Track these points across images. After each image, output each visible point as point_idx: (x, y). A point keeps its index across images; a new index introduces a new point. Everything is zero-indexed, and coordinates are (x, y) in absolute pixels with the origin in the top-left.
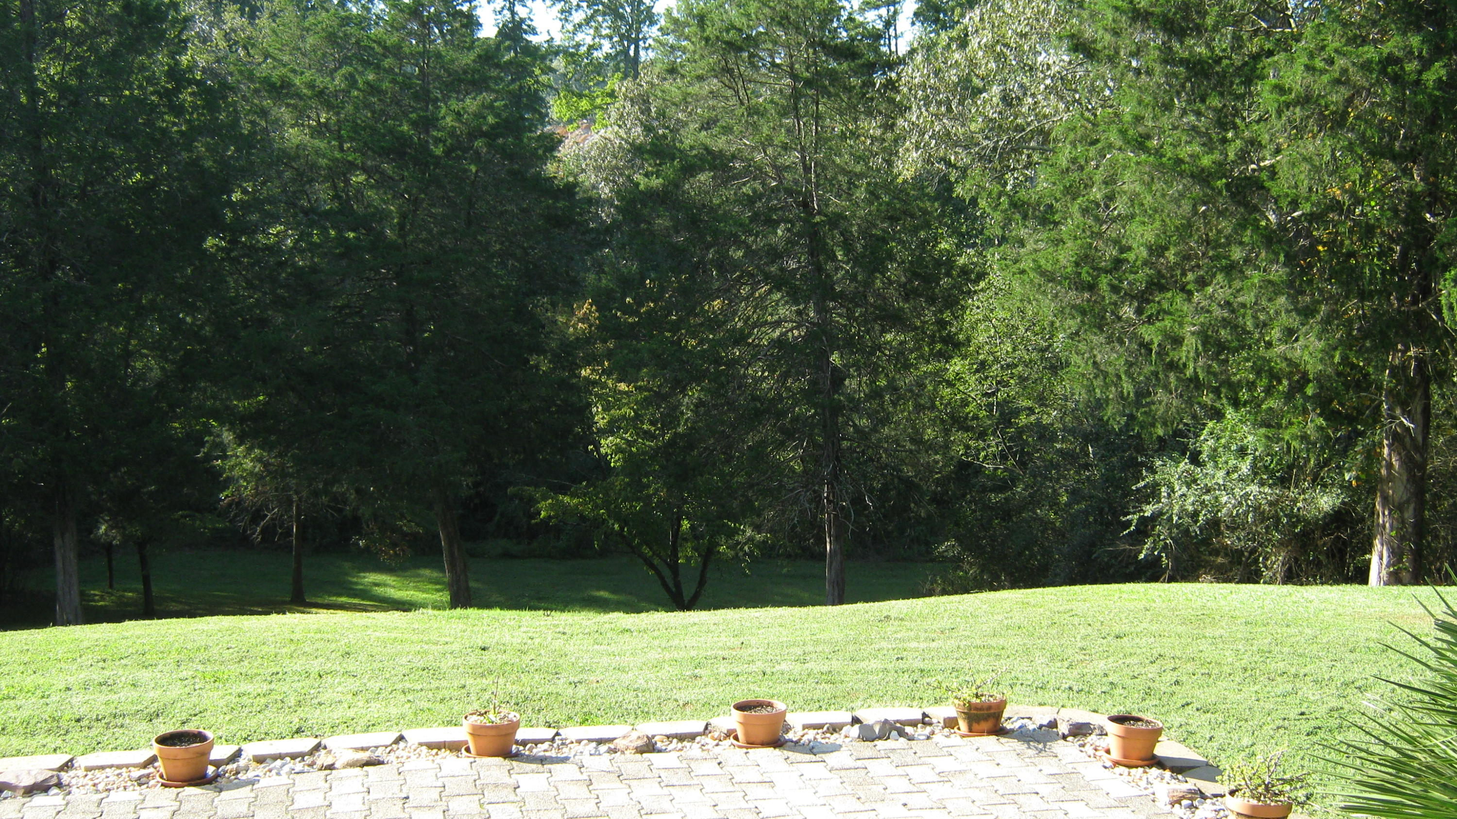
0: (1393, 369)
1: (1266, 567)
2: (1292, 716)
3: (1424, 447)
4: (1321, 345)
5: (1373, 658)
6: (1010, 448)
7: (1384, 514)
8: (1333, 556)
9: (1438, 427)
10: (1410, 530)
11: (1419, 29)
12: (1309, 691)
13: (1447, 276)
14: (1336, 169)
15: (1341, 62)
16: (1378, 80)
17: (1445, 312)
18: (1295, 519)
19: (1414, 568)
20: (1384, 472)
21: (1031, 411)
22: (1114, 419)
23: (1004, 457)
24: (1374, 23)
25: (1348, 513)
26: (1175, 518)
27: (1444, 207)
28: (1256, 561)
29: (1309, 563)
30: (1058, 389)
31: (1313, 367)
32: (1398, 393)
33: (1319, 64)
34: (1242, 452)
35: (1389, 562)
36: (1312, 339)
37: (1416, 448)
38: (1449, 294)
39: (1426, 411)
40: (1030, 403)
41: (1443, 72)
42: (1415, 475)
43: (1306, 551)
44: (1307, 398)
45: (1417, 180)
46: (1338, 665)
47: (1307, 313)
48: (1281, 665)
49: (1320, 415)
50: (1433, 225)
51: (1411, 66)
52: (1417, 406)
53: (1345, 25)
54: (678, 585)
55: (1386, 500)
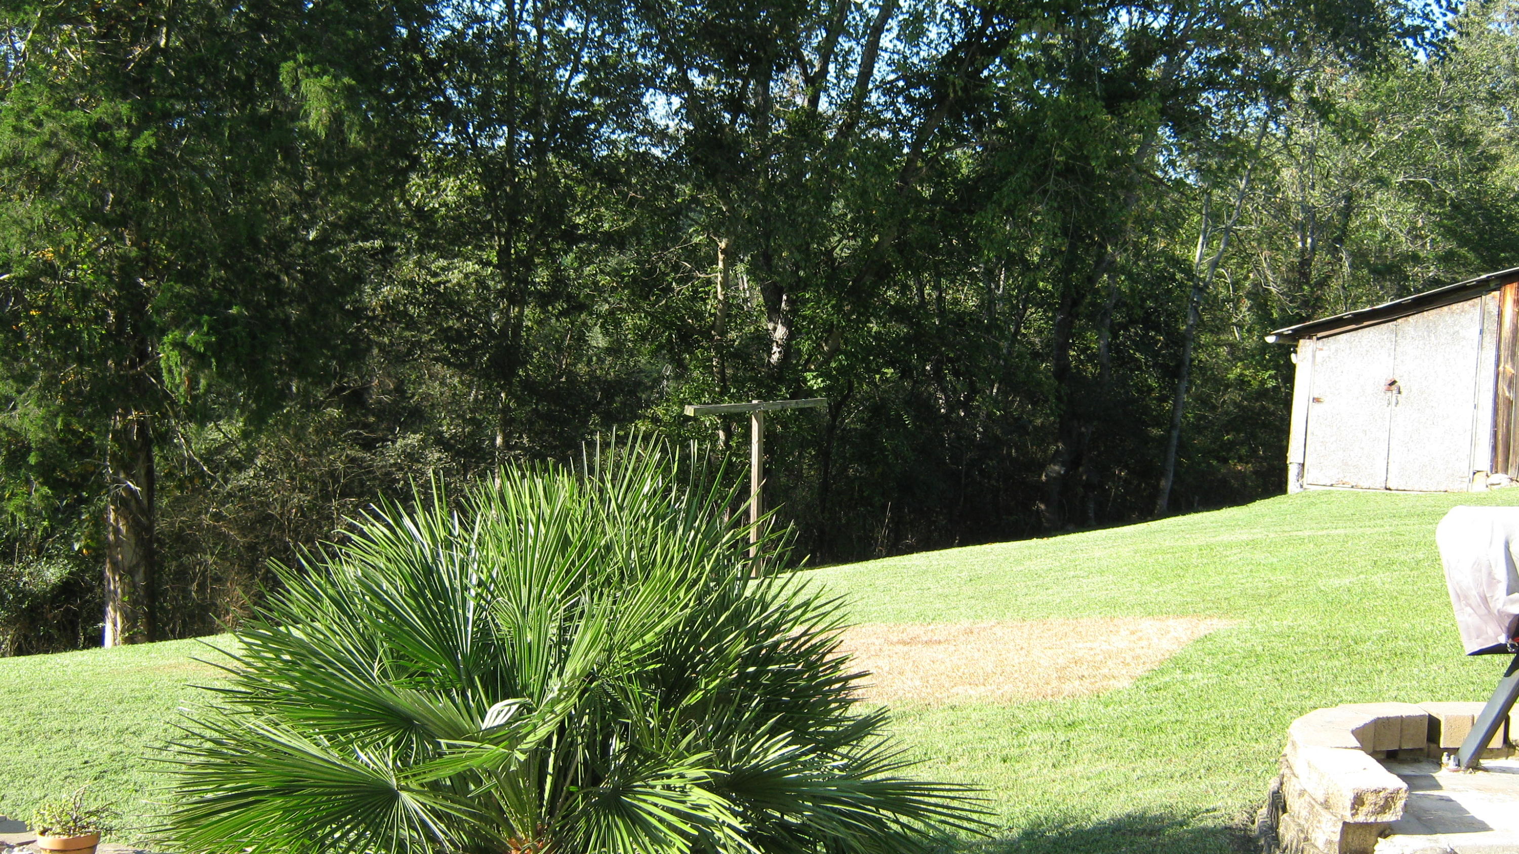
0: (116, 433)
2: (76, 765)
3: (149, 510)
4: (41, 412)
5: (141, 705)
7: (114, 579)
8: (65, 629)
9: (162, 488)
10: (142, 593)
11: (125, 96)
12: (87, 743)
13: (165, 339)
14: (49, 232)
15: (49, 125)
16: (88, 145)
17: (165, 375)
18: (22, 595)
19: (149, 632)
20: (111, 537)
24: (81, 88)
25: (77, 583)
27: (157, 271)
29: (39, 638)
31: (34, 434)
32: (122, 457)
33: (27, 125)
35: (123, 628)
36: (31, 406)
37: (143, 512)
38: (168, 358)
39: (150, 472)
41: (152, 141)
42: (143, 539)
43: (35, 627)
44: (31, 468)
45: (128, 247)
46: (110, 716)
47: (25, 379)
48: (55, 725)
49: (42, 484)
50: (147, 290)
51: (121, 133)
52: (140, 470)
53: (53, 87)
55: (115, 567)
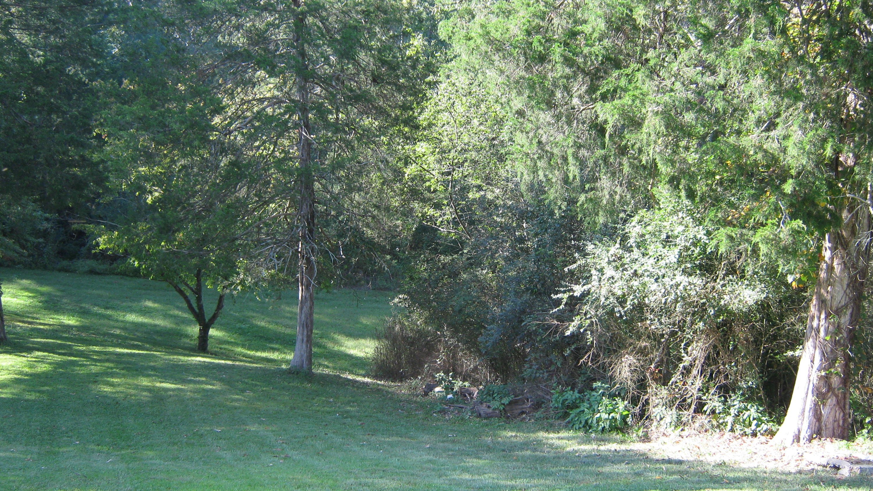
1: (687, 353)
6: (461, 216)
7: (819, 318)
10: (845, 335)
20: (824, 274)
21: (479, 188)
22: (555, 203)
23: (456, 223)
26: (603, 299)
28: (678, 346)
30: (502, 172)
34: (668, 241)
35: (820, 366)
40: (479, 182)
54: (201, 307)
55: (822, 304)
